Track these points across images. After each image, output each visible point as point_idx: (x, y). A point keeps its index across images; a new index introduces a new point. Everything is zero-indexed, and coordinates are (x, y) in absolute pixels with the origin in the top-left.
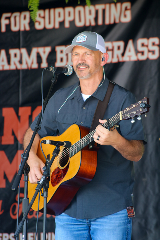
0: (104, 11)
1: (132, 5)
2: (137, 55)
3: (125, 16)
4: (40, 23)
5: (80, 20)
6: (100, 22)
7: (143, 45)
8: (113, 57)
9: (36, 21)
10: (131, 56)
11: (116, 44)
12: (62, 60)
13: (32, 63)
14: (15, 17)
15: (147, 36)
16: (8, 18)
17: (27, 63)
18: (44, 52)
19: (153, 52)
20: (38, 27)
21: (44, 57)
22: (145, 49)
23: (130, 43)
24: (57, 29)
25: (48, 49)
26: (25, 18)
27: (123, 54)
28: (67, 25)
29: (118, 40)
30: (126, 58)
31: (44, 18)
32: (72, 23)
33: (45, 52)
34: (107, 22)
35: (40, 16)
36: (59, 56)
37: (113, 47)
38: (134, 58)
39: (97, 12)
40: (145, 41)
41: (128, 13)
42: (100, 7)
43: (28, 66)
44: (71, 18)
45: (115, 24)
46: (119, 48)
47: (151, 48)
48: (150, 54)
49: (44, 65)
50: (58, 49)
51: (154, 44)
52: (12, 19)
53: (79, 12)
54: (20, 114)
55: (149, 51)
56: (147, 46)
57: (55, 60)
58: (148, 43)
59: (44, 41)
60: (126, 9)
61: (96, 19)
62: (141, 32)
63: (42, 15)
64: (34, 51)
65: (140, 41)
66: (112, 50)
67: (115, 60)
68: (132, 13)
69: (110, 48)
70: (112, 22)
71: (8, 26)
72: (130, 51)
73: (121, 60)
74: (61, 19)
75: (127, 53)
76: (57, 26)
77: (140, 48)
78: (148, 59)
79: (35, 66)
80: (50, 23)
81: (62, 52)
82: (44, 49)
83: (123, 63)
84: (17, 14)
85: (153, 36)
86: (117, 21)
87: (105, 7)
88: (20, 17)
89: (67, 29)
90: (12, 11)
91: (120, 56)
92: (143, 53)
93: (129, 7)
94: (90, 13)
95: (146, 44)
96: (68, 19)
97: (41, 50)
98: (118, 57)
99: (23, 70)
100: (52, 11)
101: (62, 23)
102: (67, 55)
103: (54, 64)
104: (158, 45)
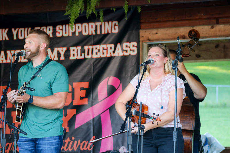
0: (101, 26)
1: (119, 23)
2: (123, 52)
3: (115, 29)
4: (59, 33)
5: (85, 32)
6: (98, 33)
7: (127, 46)
8: (107, 53)
9: (57, 32)
10: (119, 53)
11: (109, 46)
12: (74, 55)
13: (54, 57)
14: (43, 29)
15: (129, 41)
17: (51, 57)
19: (133, 51)
20: (58, 35)
21: (62, 54)
22: (128, 49)
23: (119, 45)
24: (70, 37)
25: (65, 49)
26: (49, 30)
27: (114, 52)
28: (77, 34)
29: (111, 43)
30: (116, 54)
31: (62, 30)
32: (80, 33)
33: (62, 50)
34: (103, 33)
35: (59, 29)
36: (72, 53)
37: (107, 48)
38: (121, 54)
39: (96, 27)
40: (128, 44)
41: (117, 27)
42: (98, 24)
44: (80, 30)
45: (108, 34)
46: (111, 48)
47: (132, 48)
48: (131, 52)
49: (62, 58)
50: (71, 49)
51: (133, 46)
53: (85, 26)
55: (131, 50)
56: (129, 47)
57: (70, 56)
58: (130, 45)
59: (62, 44)
60: (115, 25)
61: (96, 31)
62: (126, 38)
63: (61, 28)
64: (56, 50)
65: (125, 44)
66: (107, 49)
67: (109, 55)
68: (119, 28)
69: (105, 48)
70: (106, 32)
72: (118, 50)
73: (113, 55)
74: (74, 31)
75: (117, 51)
76: (71, 35)
77: (125, 48)
78: (130, 54)
79: (56, 59)
80: (66, 33)
81: (74, 50)
82: (62, 49)
83: (114, 57)
85: (133, 41)
86: (110, 32)
87: (102, 24)
88: (46, 29)
89: (77, 36)
90: (41, 26)
91: (112, 53)
92: (127, 51)
93: (117, 24)
94: (92, 27)
95: (129, 45)
96: (78, 31)
97: (60, 49)
98: (110, 53)
100: (67, 26)
101: (74, 33)
102: (77, 52)
103: (69, 58)
104: (136, 47)
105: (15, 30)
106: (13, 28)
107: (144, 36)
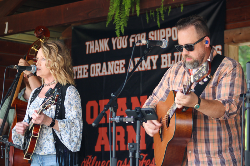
5: (175, 36)
12: (165, 63)
13: (148, 66)
14: (137, 37)
16: (134, 38)
17: (145, 67)
18: (154, 59)
21: (154, 62)
25: (157, 57)
26: (143, 37)
28: (167, 40)
31: (154, 36)
32: (170, 38)
35: (151, 35)
36: (163, 61)
43: (145, 69)
44: (170, 35)
49: (155, 67)
50: (163, 56)
51: (218, 49)
52: (136, 38)
53: (174, 31)
54: (141, 100)
57: (161, 64)
59: (154, 51)
63: (153, 34)
64: (149, 58)
71: (134, 43)
74: (164, 36)
76: (161, 39)
79: (149, 68)
81: (164, 58)
82: (154, 57)
84: (139, 35)
85: (218, 44)
88: (140, 36)
90: (136, 33)
96: (168, 36)
97: (152, 57)
99: (143, 71)
100: (158, 31)
102: (168, 60)
103: (160, 67)
104: (221, 50)
105: (114, 39)
106: (113, 37)
107: (228, 38)
